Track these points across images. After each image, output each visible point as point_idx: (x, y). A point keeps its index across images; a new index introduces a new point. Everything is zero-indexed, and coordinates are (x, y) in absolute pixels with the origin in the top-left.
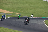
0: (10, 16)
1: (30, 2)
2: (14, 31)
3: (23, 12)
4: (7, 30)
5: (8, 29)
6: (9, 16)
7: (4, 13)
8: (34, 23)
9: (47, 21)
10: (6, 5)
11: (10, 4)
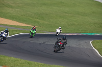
1: (61, 2)
2: (28, 63)
3: (46, 22)
5: (15, 59)
6: (17, 31)
10: (11, 9)
11: (19, 6)
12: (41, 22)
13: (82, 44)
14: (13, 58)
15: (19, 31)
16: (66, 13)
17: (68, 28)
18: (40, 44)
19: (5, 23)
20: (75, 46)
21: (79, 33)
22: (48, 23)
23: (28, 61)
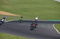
1: (36, 2)
3: (27, 14)
4: (7, 36)
5: (9, 35)
6: (10, 19)
7: (4, 15)
8: (41, 28)
9: (58, 25)
10: (7, 6)
11: (11, 4)
12: (25, 13)
13: (48, 26)
14: (8, 34)
15: (12, 19)
16: (39, 8)
17: (40, 17)
18: (24, 26)
20: (44, 27)
21: (47, 20)
22: (29, 14)
23: (17, 36)
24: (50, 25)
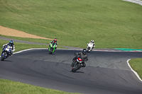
0: (28, 46)
1: (87, 5)
2: (41, 90)
3: (66, 34)
4: (18, 87)
5: (23, 84)
6: (25, 45)
7: (11, 37)
8: (98, 67)
9: (138, 61)
10: (17, 15)
11: (28, 11)
13: (116, 64)
16: (93, 20)
18: (58, 63)
19: (9, 35)
20: (105, 66)
21: (112, 49)
22: (69, 34)
24: (119, 60)
